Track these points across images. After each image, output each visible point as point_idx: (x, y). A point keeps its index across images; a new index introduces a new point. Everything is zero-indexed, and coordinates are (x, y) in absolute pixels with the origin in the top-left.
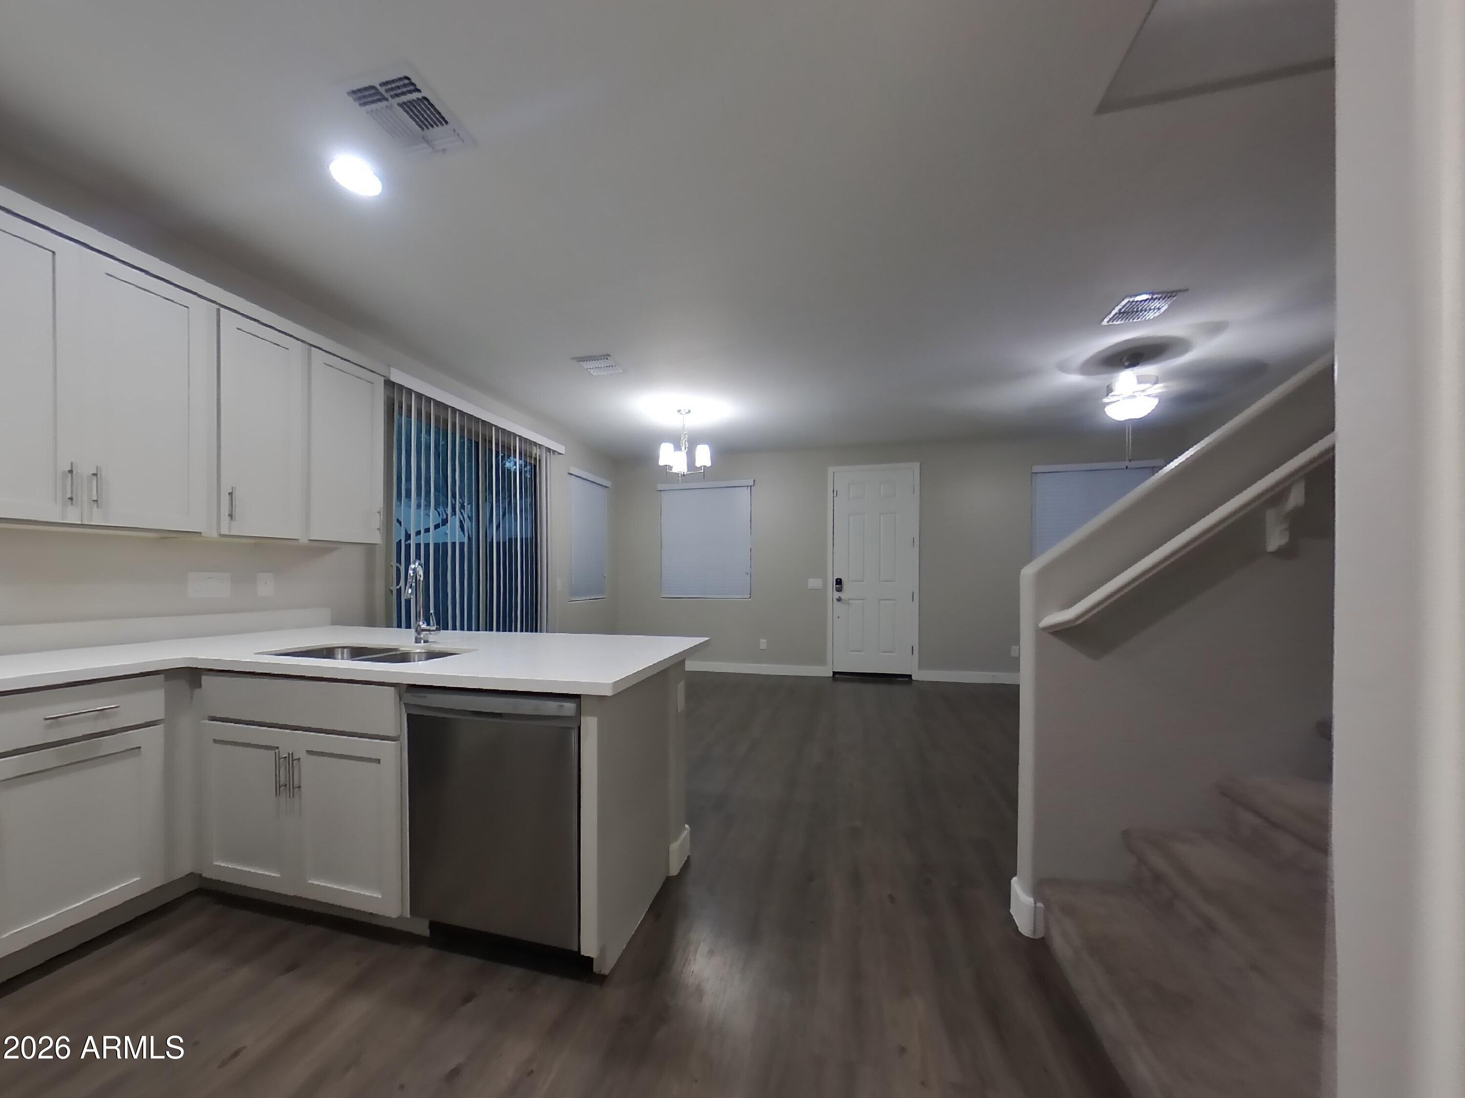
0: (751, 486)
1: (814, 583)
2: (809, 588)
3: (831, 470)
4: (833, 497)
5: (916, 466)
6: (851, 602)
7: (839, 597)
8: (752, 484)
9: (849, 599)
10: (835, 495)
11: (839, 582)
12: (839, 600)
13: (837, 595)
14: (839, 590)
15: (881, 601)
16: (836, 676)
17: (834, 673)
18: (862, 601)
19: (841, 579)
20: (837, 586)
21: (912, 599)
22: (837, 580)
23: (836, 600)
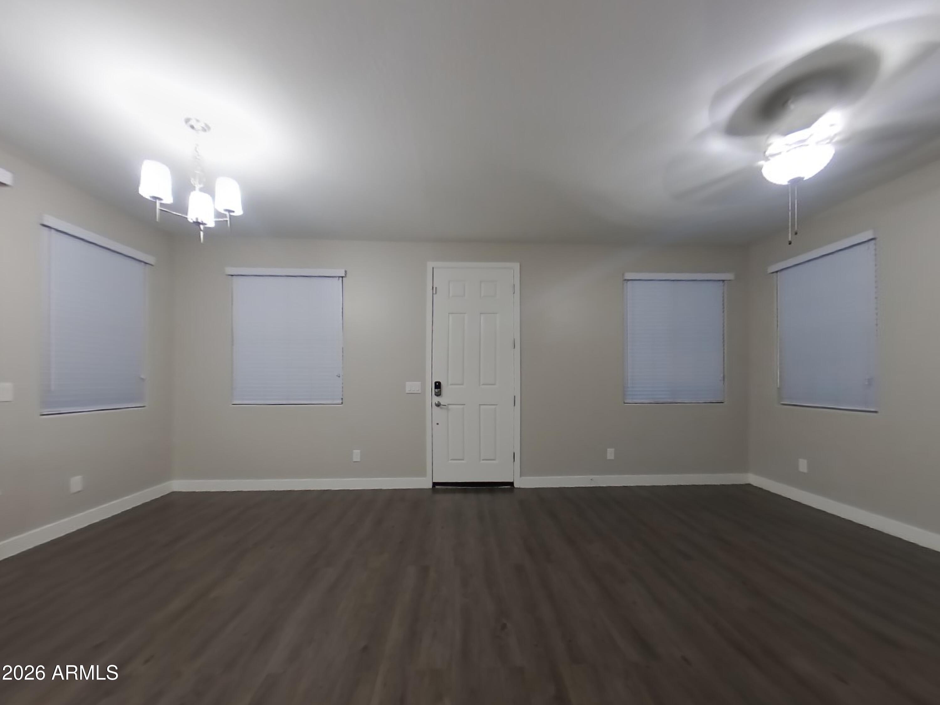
0: (342, 277)
1: (412, 386)
2: (407, 392)
3: (430, 265)
4: (433, 294)
5: (516, 266)
6: (450, 407)
7: (438, 402)
8: (344, 275)
9: (448, 404)
10: (434, 292)
11: (438, 385)
12: (438, 405)
13: (436, 399)
14: (438, 394)
15: (482, 407)
16: (437, 487)
17: (435, 484)
18: (462, 406)
19: (439, 383)
20: (436, 390)
21: (514, 405)
22: (436, 383)
23: (435, 405)
